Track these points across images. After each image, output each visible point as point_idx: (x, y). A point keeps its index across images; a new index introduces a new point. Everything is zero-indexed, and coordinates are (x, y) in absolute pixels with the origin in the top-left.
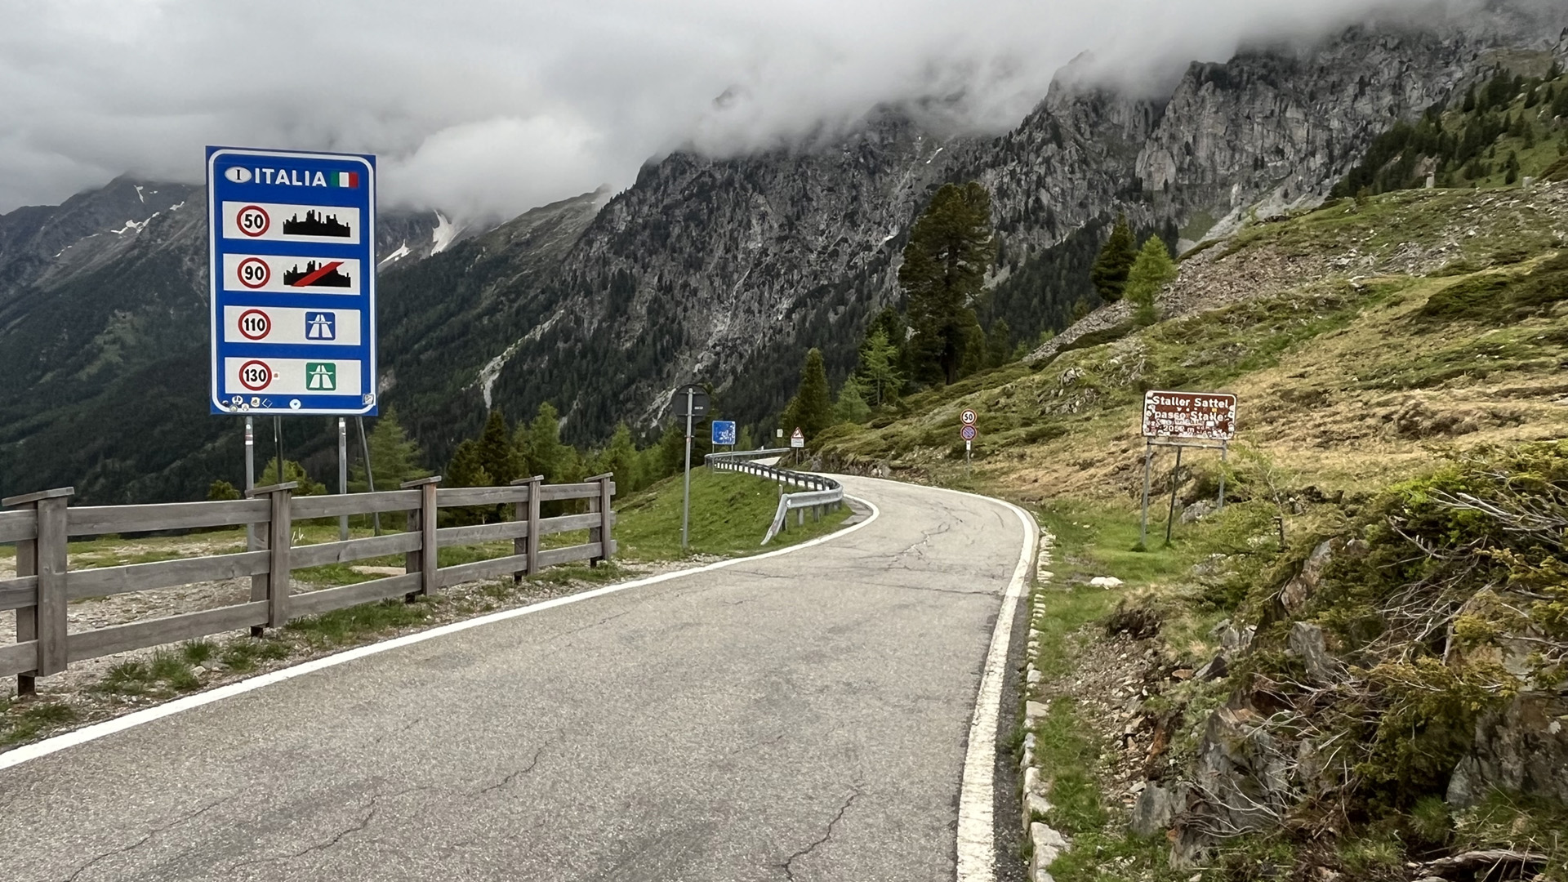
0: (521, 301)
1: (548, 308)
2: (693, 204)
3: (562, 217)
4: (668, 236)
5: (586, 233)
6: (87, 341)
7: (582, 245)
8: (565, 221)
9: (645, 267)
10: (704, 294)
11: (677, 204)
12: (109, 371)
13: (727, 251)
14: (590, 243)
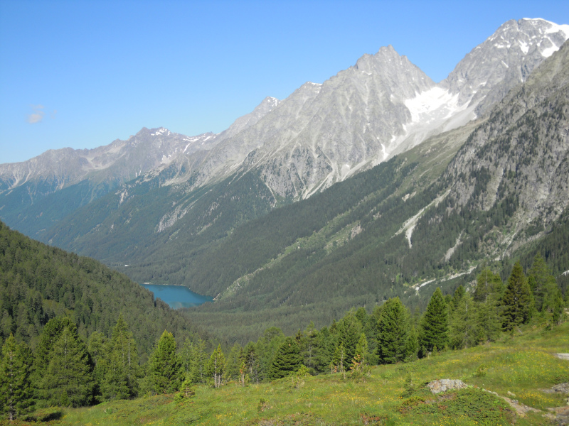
0: (427, 186)
1: (441, 189)
2: (524, 128)
3: (447, 140)
4: (509, 147)
5: (462, 148)
7: (459, 154)
8: (450, 142)
9: (496, 165)
10: (533, 179)
11: (514, 129)
13: (545, 153)
14: (464, 153)
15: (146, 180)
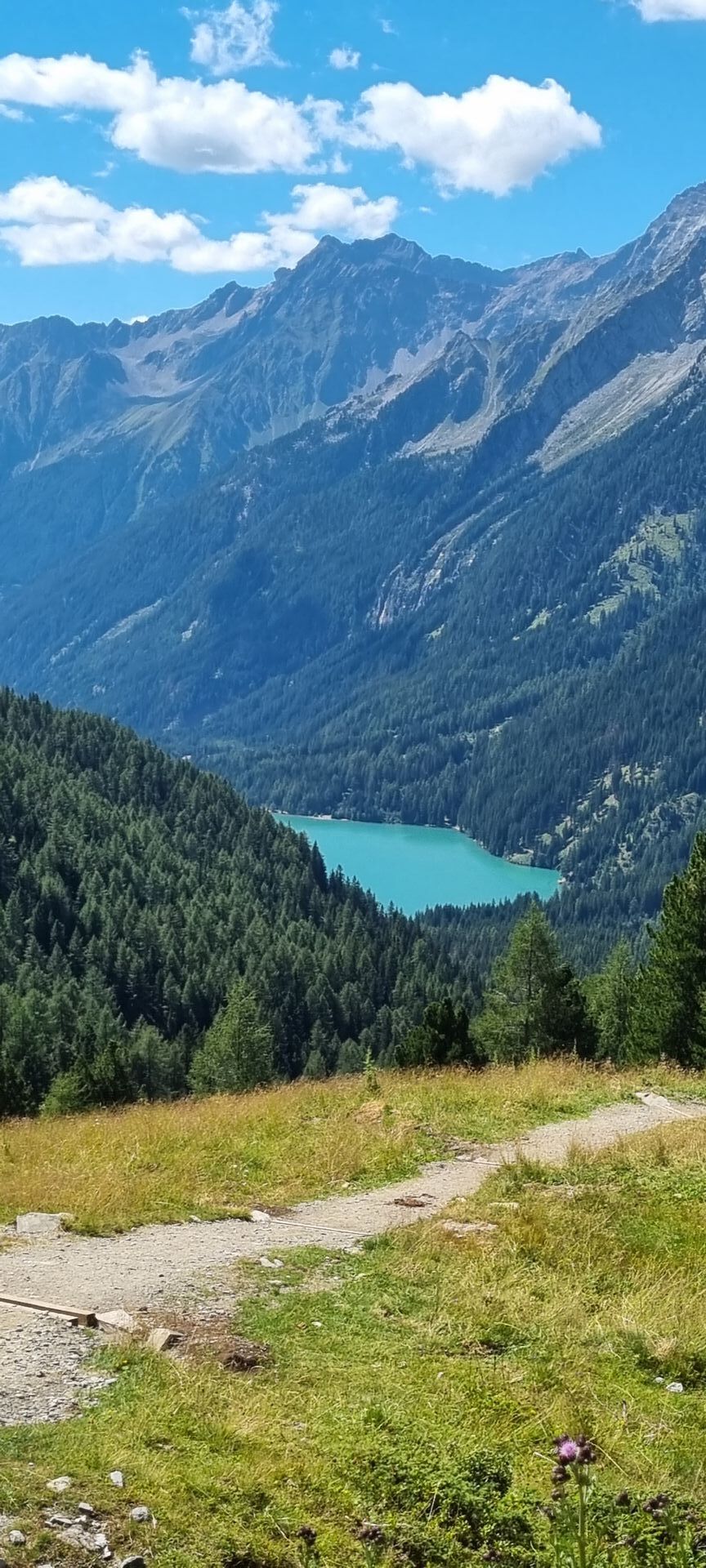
6: (601, 557)
12: (635, 609)
15: (333, 439)
